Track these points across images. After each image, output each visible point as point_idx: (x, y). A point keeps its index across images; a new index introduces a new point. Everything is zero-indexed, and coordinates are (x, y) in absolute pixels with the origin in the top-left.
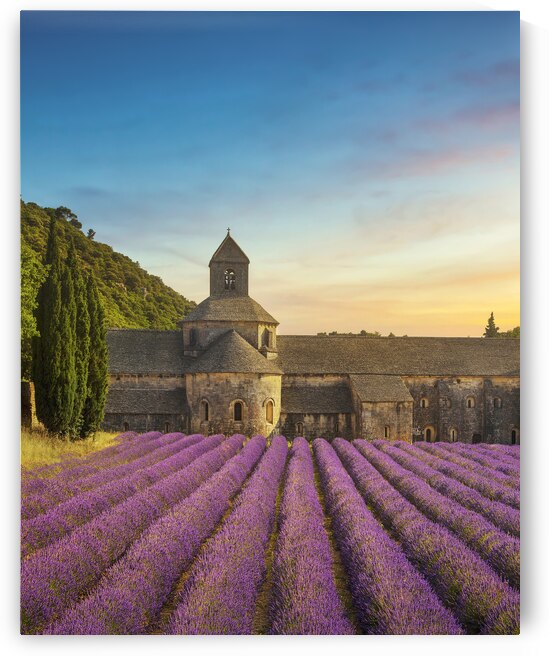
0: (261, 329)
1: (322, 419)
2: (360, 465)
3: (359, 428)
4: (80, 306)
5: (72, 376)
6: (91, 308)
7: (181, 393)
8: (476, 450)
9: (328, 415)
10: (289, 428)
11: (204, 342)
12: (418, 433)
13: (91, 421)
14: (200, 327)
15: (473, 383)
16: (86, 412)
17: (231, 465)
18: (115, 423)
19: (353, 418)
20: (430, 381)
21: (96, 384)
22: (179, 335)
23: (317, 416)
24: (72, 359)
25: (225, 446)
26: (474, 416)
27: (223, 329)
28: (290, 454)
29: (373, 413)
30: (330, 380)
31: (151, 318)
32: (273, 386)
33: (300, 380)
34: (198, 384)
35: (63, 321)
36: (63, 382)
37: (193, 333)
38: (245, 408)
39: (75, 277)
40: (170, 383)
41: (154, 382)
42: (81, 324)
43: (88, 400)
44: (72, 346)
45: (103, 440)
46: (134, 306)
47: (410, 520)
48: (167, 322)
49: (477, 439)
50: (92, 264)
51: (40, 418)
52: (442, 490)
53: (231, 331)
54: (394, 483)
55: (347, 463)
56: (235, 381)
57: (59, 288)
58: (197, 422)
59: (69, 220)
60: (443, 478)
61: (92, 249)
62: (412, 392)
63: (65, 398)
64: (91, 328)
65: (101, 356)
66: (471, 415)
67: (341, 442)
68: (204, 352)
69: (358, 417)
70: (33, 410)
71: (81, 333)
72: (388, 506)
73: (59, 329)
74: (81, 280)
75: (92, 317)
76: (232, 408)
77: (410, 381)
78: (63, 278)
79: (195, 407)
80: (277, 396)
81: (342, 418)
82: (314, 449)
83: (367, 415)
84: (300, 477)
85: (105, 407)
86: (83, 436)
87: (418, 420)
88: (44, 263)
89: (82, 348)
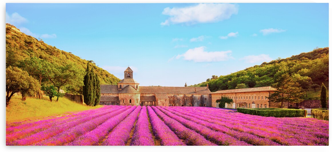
0: (136, 85)
1: (149, 103)
2: (157, 110)
3: (157, 104)
4: (94, 80)
5: (92, 94)
6: (97, 80)
7: (118, 97)
8: (182, 107)
9: (151, 102)
10: (142, 104)
11: (123, 87)
12: (170, 105)
13: (97, 103)
14: (122, 85)
15: (182, 96)
16: (95, 101)
17: (128, 110)
18: (103, 103)
19: (156, 102)
20: (173, 95)
21: (98, 96)
22: (117, 86)
23: (148, 102)
24: (92, 91)
25: (127, 107)
26: (182, 102)
27: (127, 85)
28: (142, 108)
29: (160, 101)
30: (151, 95)
31: (111, 83)
32: (139, 96)
33: (144, 95)
34: (121, 96)
35: (90, 83)
36: (90, 95)
37: (120, 86)
38: (132, 100)
39: (93, 74)
40: (115, 96)
41: (111, 95)
42: (94, 84)
43: (96, 99)
44: (92, 88)
45: (99, 106)
46: (108, 80)
47: (166, 118)
48: (115, 83)
49: (182, 106)
50: (98, 72)
51: (85, 102)
52: (174, 113)
53: (129, 85)
54: (164, 112)
55: (154, 110)
56: (130, 95)
57: (89, 76)
58: (121, 103)
59: (93, 63)
60: (175, 112)
61: (98, 69)
62: (169, 97)
63: (90, 98)
64: (96, 84)
65: (99, 90)
66: (181, 101)
67: (153, 107)
68: (123, 89)
69: (157, 102)
70: (83, 101)
71: (94, 85)
72: (162, 116)
73: (89, 85)
74: (95, 74)
75: (97, 82)
76: (129, 101)
77: (168, 95)
78: (90, 74)
79: (121, 100)
80: (139, 98)
81: (153, 102)
82: (147, 108)
83: (159, 102)
84: (144, 112)
85: (100, 100)
86: (95, 106)
87: (170, 102)
88: (86, 71)
89: (95, 88)
